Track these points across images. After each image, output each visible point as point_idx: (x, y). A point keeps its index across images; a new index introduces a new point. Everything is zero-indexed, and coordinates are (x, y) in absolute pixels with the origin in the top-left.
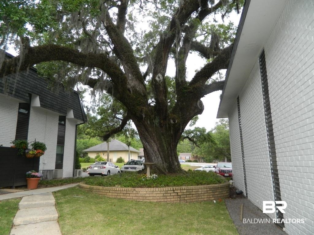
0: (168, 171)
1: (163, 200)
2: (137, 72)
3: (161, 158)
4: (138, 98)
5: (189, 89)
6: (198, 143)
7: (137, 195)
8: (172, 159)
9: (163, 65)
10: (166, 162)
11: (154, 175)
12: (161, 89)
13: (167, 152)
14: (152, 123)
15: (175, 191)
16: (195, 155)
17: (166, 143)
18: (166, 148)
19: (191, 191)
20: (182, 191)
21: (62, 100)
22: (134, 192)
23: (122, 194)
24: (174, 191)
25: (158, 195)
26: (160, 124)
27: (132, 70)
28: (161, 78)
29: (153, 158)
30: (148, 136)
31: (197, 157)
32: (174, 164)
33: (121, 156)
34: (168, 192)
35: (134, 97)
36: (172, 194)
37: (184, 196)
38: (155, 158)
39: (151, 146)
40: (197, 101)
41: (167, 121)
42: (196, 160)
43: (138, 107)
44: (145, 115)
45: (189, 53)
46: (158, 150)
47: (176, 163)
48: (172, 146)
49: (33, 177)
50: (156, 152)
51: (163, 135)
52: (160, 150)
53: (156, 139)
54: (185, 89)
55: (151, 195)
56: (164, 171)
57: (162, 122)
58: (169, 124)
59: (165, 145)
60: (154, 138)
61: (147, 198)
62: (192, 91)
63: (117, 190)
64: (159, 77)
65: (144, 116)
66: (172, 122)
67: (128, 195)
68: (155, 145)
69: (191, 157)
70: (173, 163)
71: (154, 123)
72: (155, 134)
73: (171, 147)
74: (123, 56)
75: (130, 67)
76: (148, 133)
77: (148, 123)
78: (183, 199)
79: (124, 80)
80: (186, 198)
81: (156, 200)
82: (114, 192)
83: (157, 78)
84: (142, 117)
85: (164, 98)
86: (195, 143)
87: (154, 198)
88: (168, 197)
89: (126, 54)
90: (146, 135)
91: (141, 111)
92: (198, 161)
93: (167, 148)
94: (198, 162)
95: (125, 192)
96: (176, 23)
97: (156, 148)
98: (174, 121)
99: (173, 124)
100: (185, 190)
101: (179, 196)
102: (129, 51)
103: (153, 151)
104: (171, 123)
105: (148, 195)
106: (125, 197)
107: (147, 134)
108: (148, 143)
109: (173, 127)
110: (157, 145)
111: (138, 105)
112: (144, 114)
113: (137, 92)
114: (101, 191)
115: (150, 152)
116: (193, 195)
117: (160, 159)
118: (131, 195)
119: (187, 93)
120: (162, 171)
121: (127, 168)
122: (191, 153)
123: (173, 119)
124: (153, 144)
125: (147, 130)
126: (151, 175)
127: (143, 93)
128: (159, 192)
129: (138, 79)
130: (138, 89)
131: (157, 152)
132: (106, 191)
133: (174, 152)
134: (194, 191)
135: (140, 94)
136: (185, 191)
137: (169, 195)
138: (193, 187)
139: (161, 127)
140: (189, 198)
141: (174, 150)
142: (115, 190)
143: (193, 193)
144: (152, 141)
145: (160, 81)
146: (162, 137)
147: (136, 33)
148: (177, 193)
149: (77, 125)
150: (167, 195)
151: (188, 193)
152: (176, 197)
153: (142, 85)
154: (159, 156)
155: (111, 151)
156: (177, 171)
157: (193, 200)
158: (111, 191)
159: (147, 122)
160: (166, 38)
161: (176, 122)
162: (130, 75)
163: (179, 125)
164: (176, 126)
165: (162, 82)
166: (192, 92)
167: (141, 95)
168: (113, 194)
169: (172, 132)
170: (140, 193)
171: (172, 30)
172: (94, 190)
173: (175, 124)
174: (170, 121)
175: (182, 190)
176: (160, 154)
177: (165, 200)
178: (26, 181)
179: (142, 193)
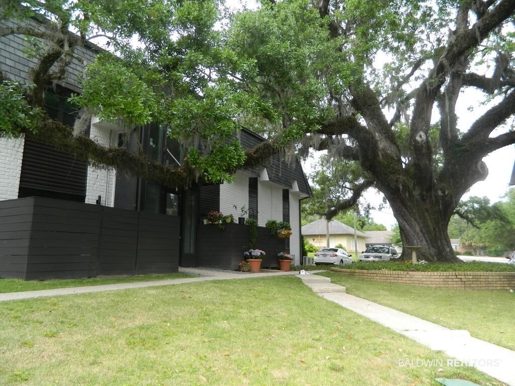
0: (437, 258)
1: (443, 286)
2: (387, 129)
3: (426, 241)
4: (391, 164)
5: (464, 145)
6: (477, 222)
7: (411, 279)
8: (441, 243)
9: (426, 120)
10: (433, 247)
11: (423, 261)
12: (424, 151)
13: (434, 234)
14: (411, 196)
15: (458, 277)
16: (467, 243)
17: (432, 222)
18: (432, 228)
19: (478, 277)
20: (467, 277)
21: (286, 170)
22: (408, 276)
23: (393, 278)
24: (456, 276)
25: (437, 280)
26: (422, 196)
27: (380, 128)
28: (424, 137)
29: (415, 241)
30: (407, 212)
31: (470, 246)
32: (444, 250)
33: (341, 243)
34: (450, 277)
35: (386, 163)
36: (454, 280)
37: (470, 282)
38: (417, 242)
39: (411, 226)
40: (477, 163)
41: (433, 193)
42: (470, 251)
43: (391, 176)
44: (403, 186)
45: (460, 92)
46: (421, 231)
47: (448, 249)
48: (440, 226)
49: (286, 259)
50: (418, 233)
51: (427, 211)
52: (424, 231)
53: (417, 217)
54: (458, 147)
55: (428, 280)
56: (431, 258)
57: (424, 193)
58: (436, 197)
59: (430, 224)
60: (414, 216)
61: (424, 283)
62: (469, 149)
63: (387, 273)
64: (421, 136)
65: (401, 187)
66: (440, 193)
67: (400, 279)
68: (417, 225)
69: (460, 246)
70: (443, 248)
71: (413, 196)
72: (416, 210)
73: (439, 228)
74: (366, 110)
75: (376, 125)
76: (406, 208)
77: (406, 197)
78: (469, 285)
79: (375, 145)
80: (472, 285)
81: (435, 285)
82: (382, 275)
83: (418, 138)
84: (399, 189)
85: (428, 162)
86: (471, 222)
87: (433, 283)
88: (449, 283)
89: (371, 107)
90: (404, 212)
91: (397, 181)
92: (473, 253)
93: (434, 229)
94: (472, 255)
95: (397, 276)
96: (445, 67)
97: (418, 229)
98: (443, 192)
99: (442, 196)
100: (470, 275)
101: (464, 283)
102: (374, 104)
103: (415, 232)
104: (439, 196)
105: (425, 280)
106: (396, 281)
107: (404, 210)
108: (406, 221)
109: (442, 200)
110: (419, 225)
111: (392, 174)
112: (401, 185)
113: (389, 156)
114: (366, 274)
115: (410, 234)
116: (482, 283)
117: (424, 243)
118: (404, 279)
119: (460, 151)
120: (428, 258)
121: (367, 257)
122: (459, 240)
123: (441, 189)
124: (414, 223)
125: (405, 205)
126: (418, 261)
127: (397, 157)
128: (438, 277)
129: (389, 138)
130: (389, 152)
131: (421, 234)
132: (372, 275)
133: (444, 234)
134: (482, 277)
135: (392, 158)
136: (471, 277)
137: (451, 280)
138: (482, 273)
139: (423, 200)
140: (476, 285)
141: (444, 231)
142: (384, 273)
143: (482, 280)
144: (413, 220)
145: (422, 141)
146: (426, 214)
147: (374, 70)
148: (461, 278)
149: (300, 200)
150: (448, 280)
151: (474, 280)
152: (460, 283)
153: (395, 146)
154: (424, 239)
155: (331, 235)
156: (449, 259)
157: (482, 288)
158: (378, 275)
159: (405, 194)
160: (432, 88)
161: (446, 193)
162: (377, 134)
163: (451, 197)
164: (447, 199)
165: (425, 143)
166: (468, 151)
167: (395, 160)
168: (381, 278)
169: (441, 207)
170: (415, 277)
171: (439, 76)
172: (357, 274)
173: (444, 196)
174: (437, 192)
175: (467, 275)
176: (424, 236)
177: (446, 286)
178: (279, 263)
179: (417, 277)
